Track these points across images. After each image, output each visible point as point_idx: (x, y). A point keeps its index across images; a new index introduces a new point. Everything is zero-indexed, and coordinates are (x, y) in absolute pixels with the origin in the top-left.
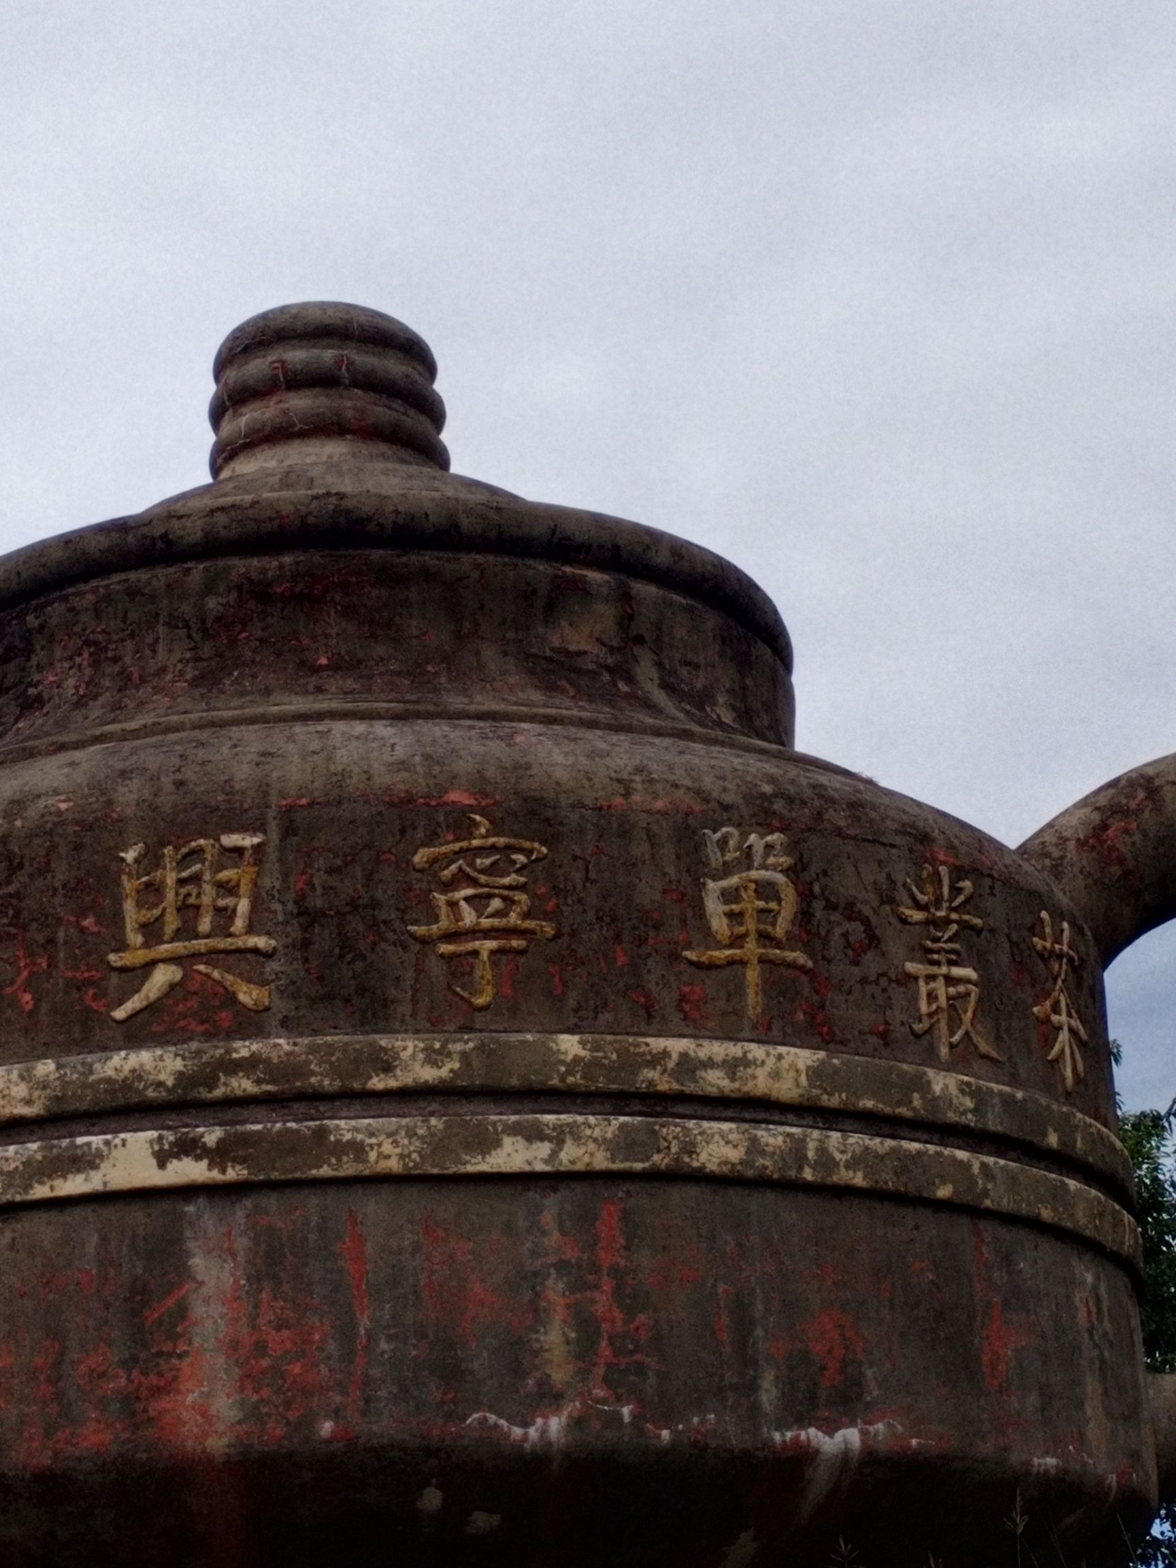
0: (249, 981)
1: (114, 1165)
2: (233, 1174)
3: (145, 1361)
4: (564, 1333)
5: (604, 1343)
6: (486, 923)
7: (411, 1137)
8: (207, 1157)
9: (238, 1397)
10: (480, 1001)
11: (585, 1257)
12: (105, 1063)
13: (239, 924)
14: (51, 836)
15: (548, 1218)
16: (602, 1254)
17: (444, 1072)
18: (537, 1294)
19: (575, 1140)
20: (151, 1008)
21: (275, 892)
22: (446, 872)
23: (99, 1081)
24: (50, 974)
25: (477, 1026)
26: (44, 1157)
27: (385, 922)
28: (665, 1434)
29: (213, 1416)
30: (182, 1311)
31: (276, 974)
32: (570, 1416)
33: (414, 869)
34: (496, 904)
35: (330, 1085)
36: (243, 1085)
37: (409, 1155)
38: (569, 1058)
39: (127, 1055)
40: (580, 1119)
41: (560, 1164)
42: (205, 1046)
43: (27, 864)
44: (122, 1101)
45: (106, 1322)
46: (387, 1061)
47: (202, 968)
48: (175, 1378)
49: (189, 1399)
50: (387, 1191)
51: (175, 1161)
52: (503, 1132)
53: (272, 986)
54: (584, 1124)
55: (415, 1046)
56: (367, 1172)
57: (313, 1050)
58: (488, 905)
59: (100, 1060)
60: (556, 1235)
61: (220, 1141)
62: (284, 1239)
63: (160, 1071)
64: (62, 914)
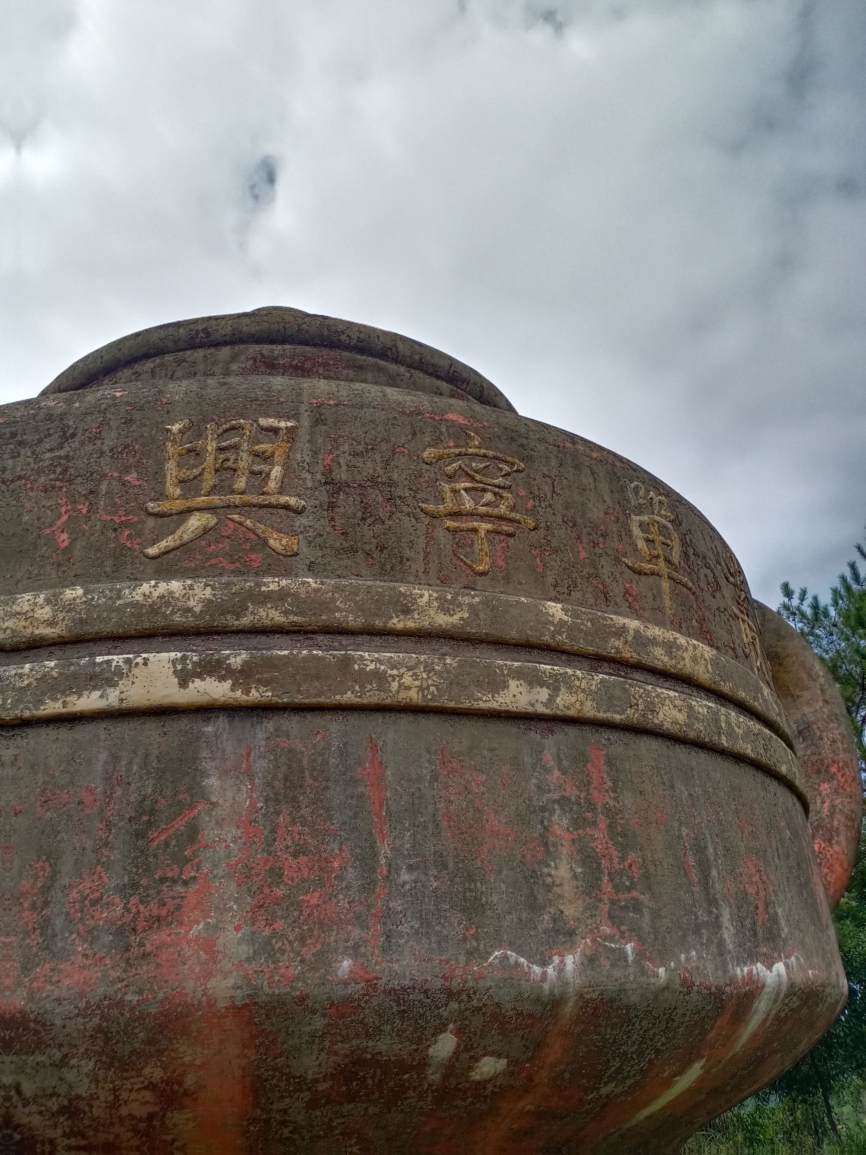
0: (279, 531)
1: (133, 683)
2: (255, 695)
3: (146, 888)
4: (571, 868)
5: (606, 879)
6: (482, 509)
7: (429, 672)
8: (231, 678)
9: (246, 930)
10: (481, 568)
11: (583, 795)
12: (134, 590)
13: (272, 485)
14: (105, 413)
15: (548, 757)
16: (595, 793)
17: (455, 619)
18: (546, 829)
19: (568, 688)
20: (183, 547)
21: (305, 464)
22: (449, 468)
23: (127, 605)
24: (89, 518)
25: (479, 588)
26: (60, 674)
27: (400, 497)
28: (662, 970)
29: (218, 952)
30: (193, 833)
31: (305, 527)
32: (583, 954)
33: (424, 462)
34: (489, 497)
35: (354, 620)
36: (272, 615)
37: (428, 688)
38: (556, 620)
39: (157, 583)
40: (570, 671)
41: (558, 708)
42: (235, 579)
43: (79, 434)
44: (147, 625)
45: (106, 844)
46: (405, 605)
47: (236, 517)
48: (178, 908)
49: (193, 933)
50: (405, 721)
51: (198, 681)
52: (508, 675)
53: (301, 537)
54: (573, 675)
55: (430, 596)
56: (388, 701)
57: (338, 588)
58: (482, 497)
59: (130, 587)
60: (557, 773)
61: (245, 663)
62: (305, 763)
63: (188, 599)
64: (107, 471)
